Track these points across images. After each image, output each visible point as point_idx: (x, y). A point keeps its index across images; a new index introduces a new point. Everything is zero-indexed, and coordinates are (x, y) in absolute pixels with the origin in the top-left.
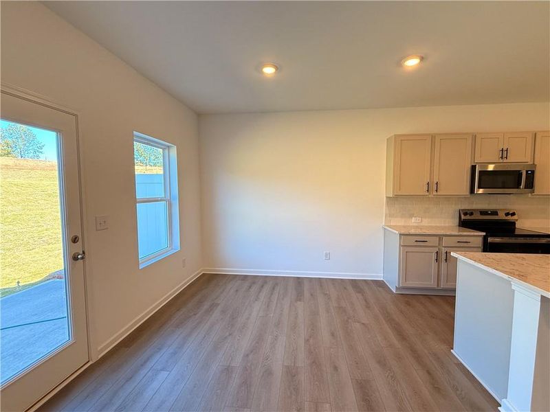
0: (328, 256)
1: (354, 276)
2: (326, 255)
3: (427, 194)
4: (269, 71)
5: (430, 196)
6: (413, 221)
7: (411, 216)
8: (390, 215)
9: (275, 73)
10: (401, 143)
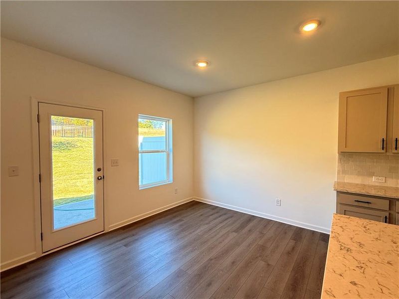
0: (279, 203)
1: (316, 228)
2: (278, 201)
3: (383, 151)
4: (202, 65)
5: (388, 154)
6: (374, 181)
7: (371, 174)
8: (343, 172)
9: (207, 66)
10: (347, 99)
